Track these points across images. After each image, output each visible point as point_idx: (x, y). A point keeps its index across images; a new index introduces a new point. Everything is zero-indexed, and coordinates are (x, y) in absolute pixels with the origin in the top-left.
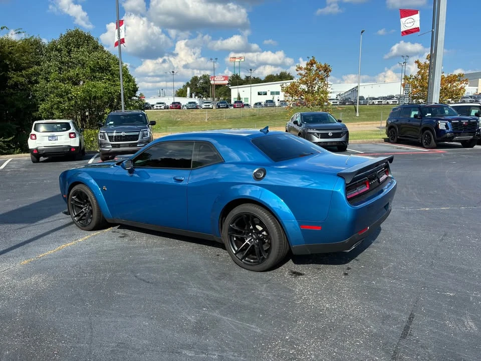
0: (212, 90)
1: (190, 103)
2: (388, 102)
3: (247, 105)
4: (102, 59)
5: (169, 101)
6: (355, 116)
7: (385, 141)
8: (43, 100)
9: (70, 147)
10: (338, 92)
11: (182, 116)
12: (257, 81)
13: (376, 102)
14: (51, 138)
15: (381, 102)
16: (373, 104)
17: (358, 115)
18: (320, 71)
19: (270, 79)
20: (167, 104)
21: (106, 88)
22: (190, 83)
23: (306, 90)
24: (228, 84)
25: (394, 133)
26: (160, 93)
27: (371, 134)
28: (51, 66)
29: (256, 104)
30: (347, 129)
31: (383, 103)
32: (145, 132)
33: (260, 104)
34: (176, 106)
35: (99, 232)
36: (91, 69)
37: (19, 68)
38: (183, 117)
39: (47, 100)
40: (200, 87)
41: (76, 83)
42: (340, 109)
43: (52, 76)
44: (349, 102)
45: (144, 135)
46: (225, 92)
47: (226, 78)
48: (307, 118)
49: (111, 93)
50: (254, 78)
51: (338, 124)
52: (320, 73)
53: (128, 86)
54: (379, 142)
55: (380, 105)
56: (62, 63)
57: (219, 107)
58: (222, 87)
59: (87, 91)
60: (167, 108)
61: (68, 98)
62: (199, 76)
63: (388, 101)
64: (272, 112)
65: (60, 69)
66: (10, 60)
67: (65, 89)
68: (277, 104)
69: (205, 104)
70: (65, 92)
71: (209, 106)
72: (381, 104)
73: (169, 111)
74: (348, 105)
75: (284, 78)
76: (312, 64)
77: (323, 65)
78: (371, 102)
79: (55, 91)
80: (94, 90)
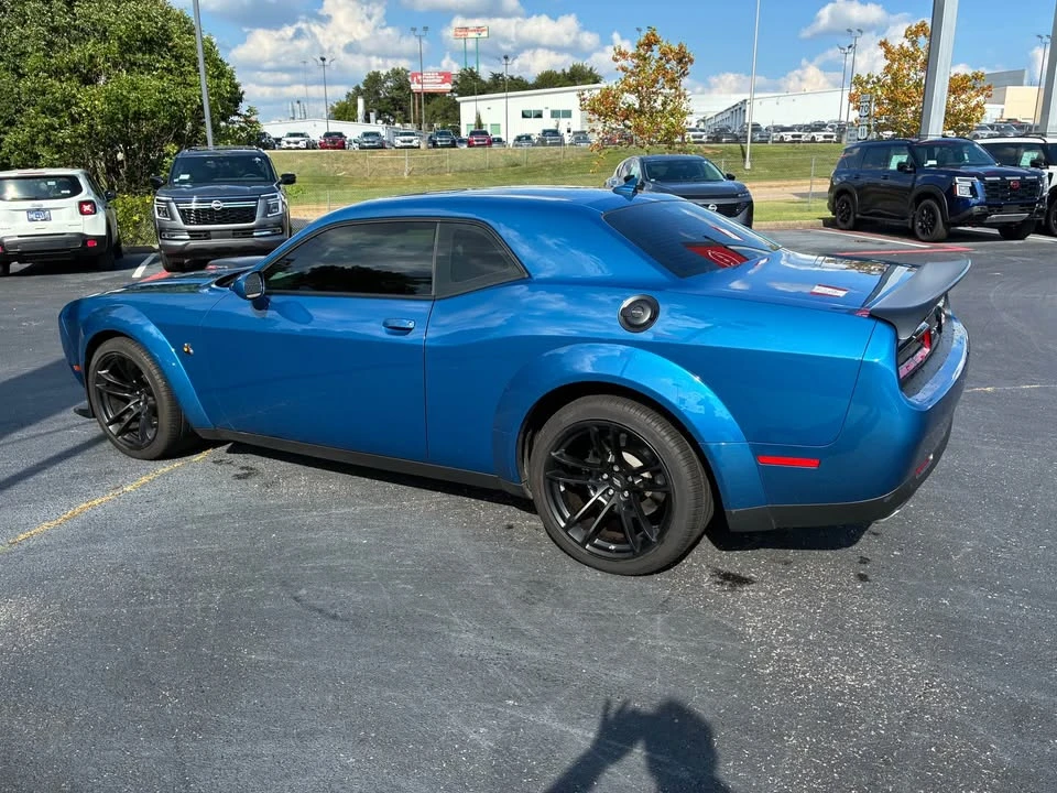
0: (414, 104)
1: (366, 135)
2: (813, 137)
3: (500, 140)
4: (150, 19)
5: (317, 130)
6: (743, 167)
7: (825, 226)
8: (11, 123)
9: (83, 237)
10: (701, 113)
11: (349, 166)
12: (518, 85)
13: (788, 136)
14: (33, 216)
15: (800, 136)
16: (782, 140)
17: (748, 166)
18: (668, 61)
19: (548, 81)
20: (312, 138)
21: (164, 91)
22: (362, 87)
23: (637, 106)
24: (452, 91)
25: (848, 207)
26: (293, 111)
27: (787, 210)
28: (27, 37)
29: (519, 139)
30: (749, 196)
31: (803, 139)
32: (271, 202)
33: (528, 138)
34: (334, 142)
35: (177, 463)
36: (122, 43)
38: (352, 167)
39: (22, 123)
40: (386, 97)
41: (88, 80)
42: (709, 152)
43: (30, 61)
44: (728, 135)
45: (268, 209)
46: (446, 111)
47: (446, 76)
49: (175, 103)
50: (512, 78)
51: (727, 183)
52: (668, 66)
53: (218, 86)
54: (812, 227)
55: (797, 145)
56: (55, 30)
57: (435, 145)
58: (438, 99)
59: (117, 99)
60: (311, 146)
61: (71, 116)
62: (383, 72)
63: (814, 134)
64: (557, 157)
65: (50, 44)
67: (63, 95)
68: (567, 139)
69: (402, 138)
70: (63, 102)
71: (410, 141)
72: (799, 142)
73: (318, 154)
74: (727, 142)
75: (580, 80)
76: (649, 43)
77: (675, 47)
78: (776, 136)
79: (39, 100)
80: (133, 95)
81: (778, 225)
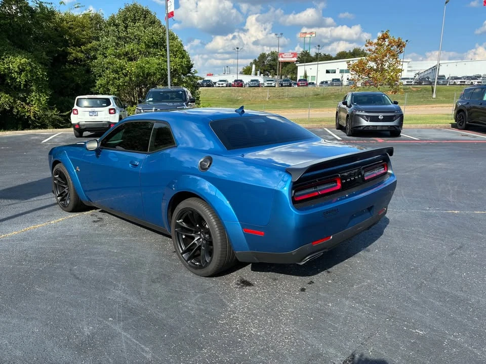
0: (279, 67)
1: (252, 81)
2: (472, 82)
3: (313, 83)
4: (158, 35)
5: (231, 79)
6: (431, 97)
7: (452, 127)
8: (100, 76)
9: (110, 124)
11: (243, 94)
12: (328, 58)
13: (458, 82)
14: (91, 114)
15: (464, 82)
16: (455, 84)
17: (434, 96)
18: (392, 47)
19: (342, 56)
20: (229, 82)
21: (159, 64)
22: (257, 60)
23: (375, 67)
24: (297, 61)
25: (463, 118)
26: (225, 71)
27: (441, 118)
28: (108, 41)
29: (322, 83)
30: (401, 112)
31: (466, 83)
33: (326, 82)
34: (238, 84)
36: (146, 45)
37: (78, 43)
38: (244, 95)
39: (104, 76)
40: (267, 64)
41: (131, 59)
42: (414, 89)
43: (109, 51)
44: (425, 81)
46: (293, 70)
47: (295, 55)
48: (359, 98)
50: (325, 55)
51: (392, 106)
52: (392, 49)
54: (445, 127)
55: (462, 86)
56: (119, 38)
57: (282, 85)
58: (290, 65)
59: (141, 67)
60: (229, 85)
61: (123, 74)
62: (267, 53)
63: (473, 81)
64: (337, 91)
65: (117, 44)
66: (70, 35)
67: (120, 65)
68: (345, 82)
69: (267, 82)
70: (120, 68)
71: (271, 84)
72: (464, 85)
73: (231, 89)
74: (425, 85)
75: (357, 55)
76: (384, 38)
77: (396, 40)
78: (452, 82)
79: (111, 67)
80: (147, 66)
81: (427, 126)
